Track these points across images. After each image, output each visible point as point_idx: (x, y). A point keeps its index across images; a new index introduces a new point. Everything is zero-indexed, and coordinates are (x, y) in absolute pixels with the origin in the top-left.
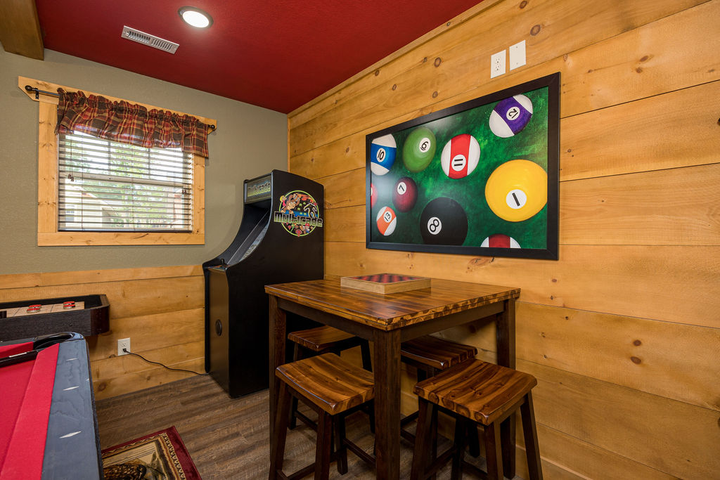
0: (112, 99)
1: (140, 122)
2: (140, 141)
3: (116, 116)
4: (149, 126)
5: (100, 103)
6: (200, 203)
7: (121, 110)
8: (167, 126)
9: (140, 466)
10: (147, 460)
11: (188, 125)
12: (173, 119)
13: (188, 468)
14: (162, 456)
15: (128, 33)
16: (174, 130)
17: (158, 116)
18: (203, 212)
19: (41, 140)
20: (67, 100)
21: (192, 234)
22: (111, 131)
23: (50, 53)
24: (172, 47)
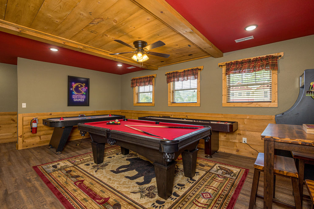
0: (240, 60)
1: (249, 65)
2: (249, 71)
3: (241, 65)
4: (252, 65)
5: (237, 63)
6: (275, 89)
7: (243, 63)
8: (259, 63)
9: (232, 172)
10: (235, 172)
11: (268, 59)
12: (261, 59)
13: (243, 179)
14: (239, 173)
15: (237, 41)
16: (261, 63)
17: (256, 60)
18: (277, 93)
19: (223, 78)
20: (228, 65)
21: (271, 103)
22: (240, 70)
23: (224, 54)
24: (252, 38)
